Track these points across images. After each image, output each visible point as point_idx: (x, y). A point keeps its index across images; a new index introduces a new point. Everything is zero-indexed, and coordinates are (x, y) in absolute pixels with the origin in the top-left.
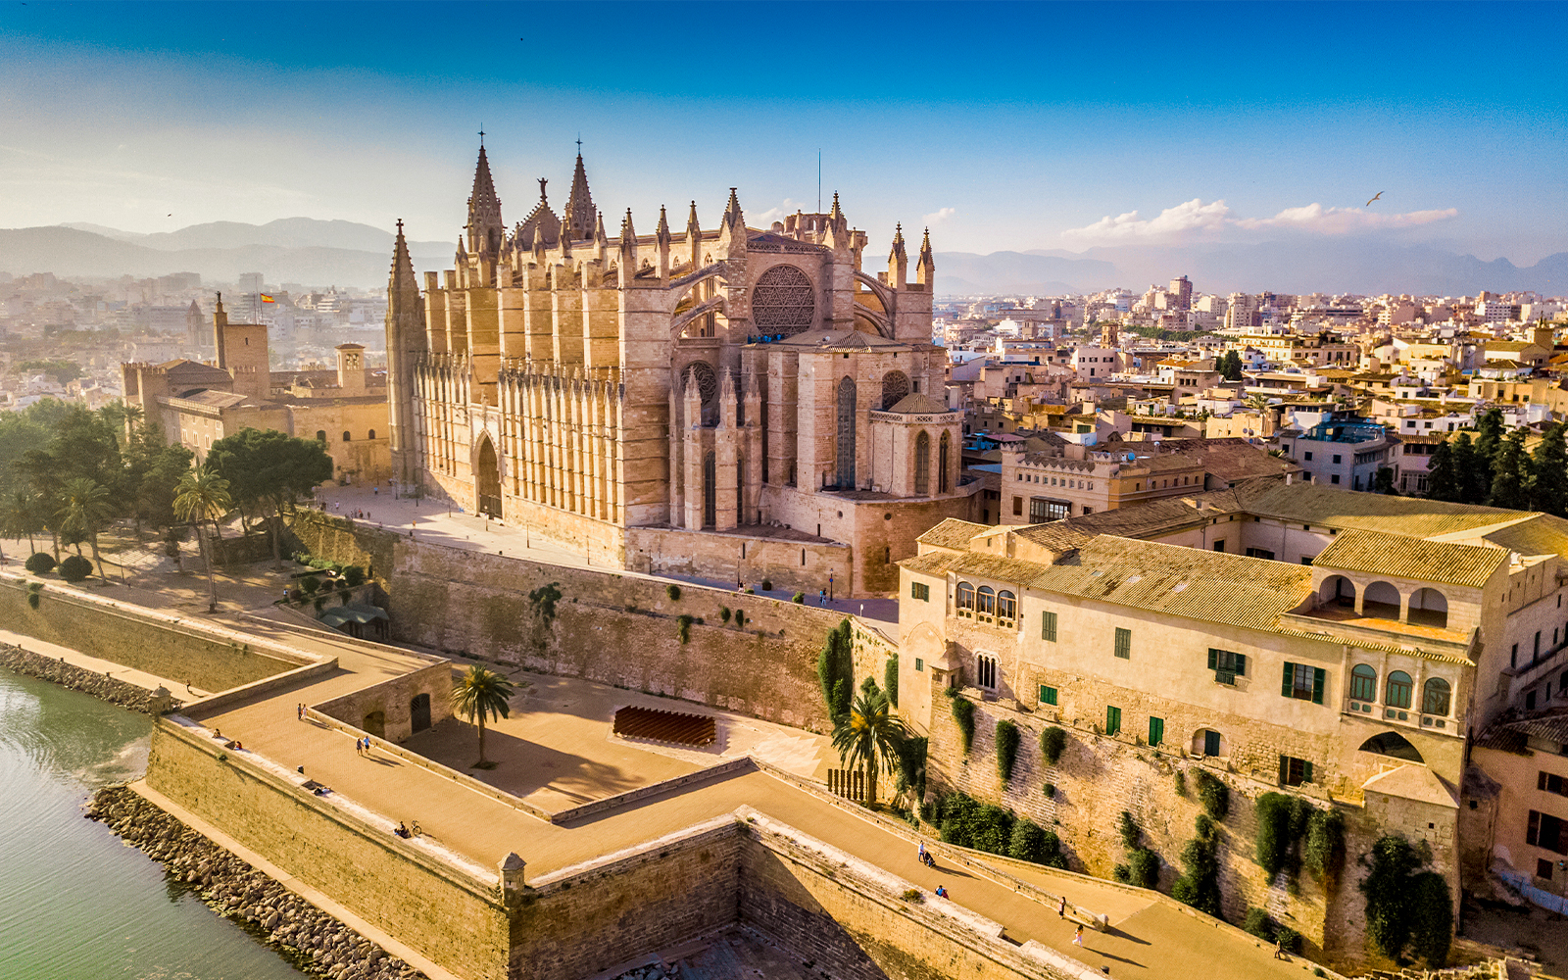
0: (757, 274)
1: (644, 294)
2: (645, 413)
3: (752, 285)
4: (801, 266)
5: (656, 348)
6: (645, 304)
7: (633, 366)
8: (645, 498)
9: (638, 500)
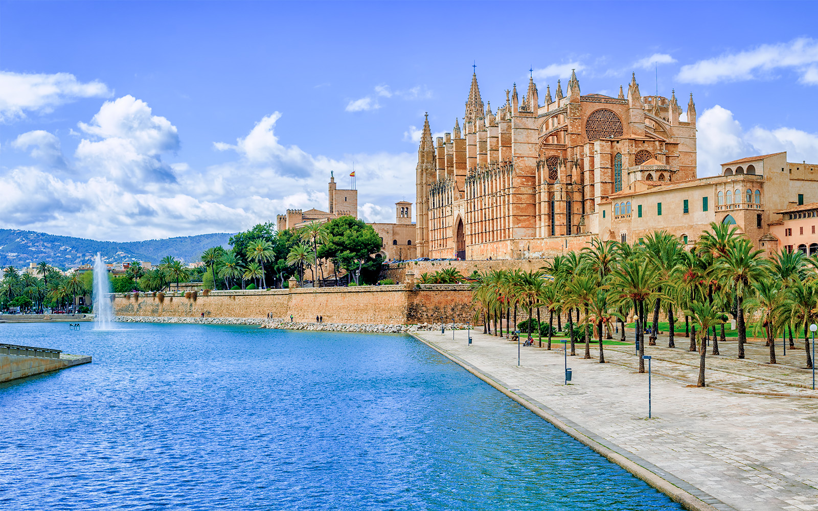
0: (588, 113)
1: (524, 120)
2: (524, 180)
3: (585, 119)
4: (614, 110)
5: (530, 147)
6: (525, 124)
7: (518, 155)
8: (524, 224)
9: (520, 225)
